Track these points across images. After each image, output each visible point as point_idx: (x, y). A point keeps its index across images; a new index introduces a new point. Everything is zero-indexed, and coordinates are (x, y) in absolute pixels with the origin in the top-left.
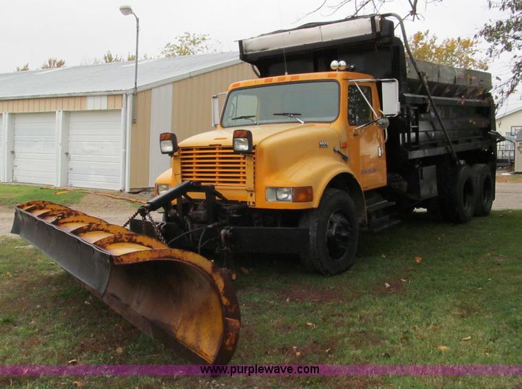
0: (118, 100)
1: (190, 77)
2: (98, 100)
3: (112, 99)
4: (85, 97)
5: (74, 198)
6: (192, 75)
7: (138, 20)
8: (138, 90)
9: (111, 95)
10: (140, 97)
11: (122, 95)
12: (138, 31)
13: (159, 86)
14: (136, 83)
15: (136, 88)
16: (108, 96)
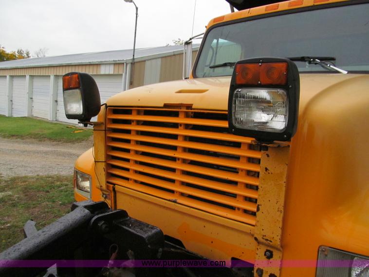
0: (121, 67)
1: (174, 55)
2: (108, 67)
3: (117, 67)
4: (100, 64)
5: (85, 136)
6: (175, 53)
7: (137, 9)
8: (135, 61)
9: (116, 64)
10: (137, 66)
11: (123, 64)
12: (137, 17)
13: (150, 59)
14: (134, 55)
15: (134, 59)
16: (114, 64)
